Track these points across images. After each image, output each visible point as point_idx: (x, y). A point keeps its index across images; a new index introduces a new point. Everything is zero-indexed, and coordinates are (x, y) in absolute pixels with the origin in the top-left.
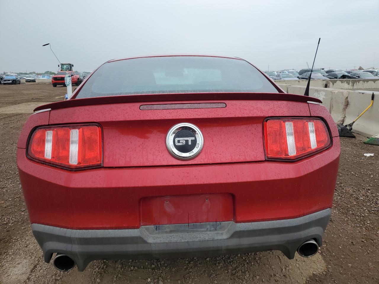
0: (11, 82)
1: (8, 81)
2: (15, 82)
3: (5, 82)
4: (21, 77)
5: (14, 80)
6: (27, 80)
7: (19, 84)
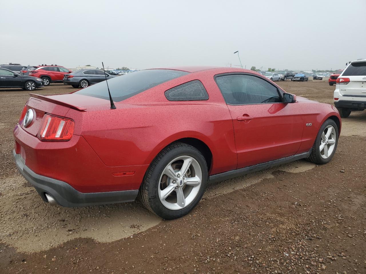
0: (299, 79)
1: (297, 78)
2: (302, 79)
3: (294, 79)
4: (314, 75)
5: (302, 78)
6: (319, 77)
7: (307, 81)
